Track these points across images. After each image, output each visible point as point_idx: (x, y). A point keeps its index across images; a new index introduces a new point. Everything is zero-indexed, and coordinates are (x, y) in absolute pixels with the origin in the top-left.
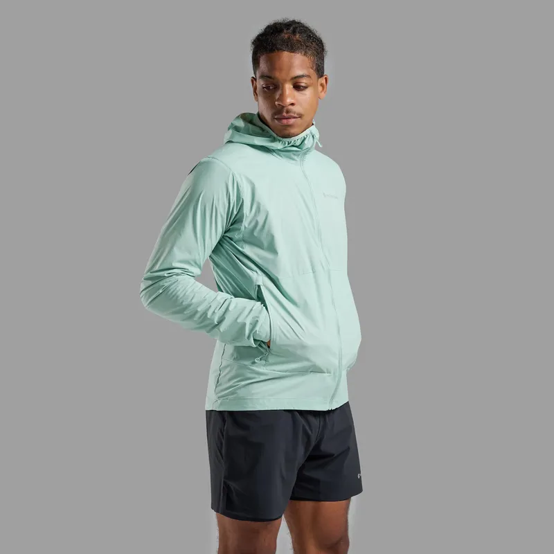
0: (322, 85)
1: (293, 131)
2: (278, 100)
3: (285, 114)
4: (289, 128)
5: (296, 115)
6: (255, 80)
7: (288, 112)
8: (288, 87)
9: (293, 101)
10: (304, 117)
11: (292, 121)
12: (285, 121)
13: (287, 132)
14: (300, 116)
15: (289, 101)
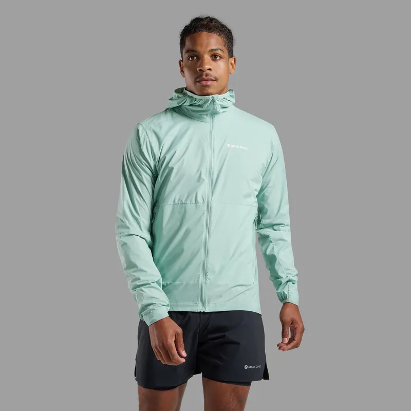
0: (232, 64)
1: (210, 91)
2: (199, 66)
3: (204, 77)
4: (207, 89)
5: (213, 78)
6: (182, 61)
7: (207, 75)
8: (207, 57)
9: (210, 67)
10: (219, 81)
11: (209, 83)
12: (204, 83)
13: (206, 92)
14: (216, 80)
15: (207, 67)
